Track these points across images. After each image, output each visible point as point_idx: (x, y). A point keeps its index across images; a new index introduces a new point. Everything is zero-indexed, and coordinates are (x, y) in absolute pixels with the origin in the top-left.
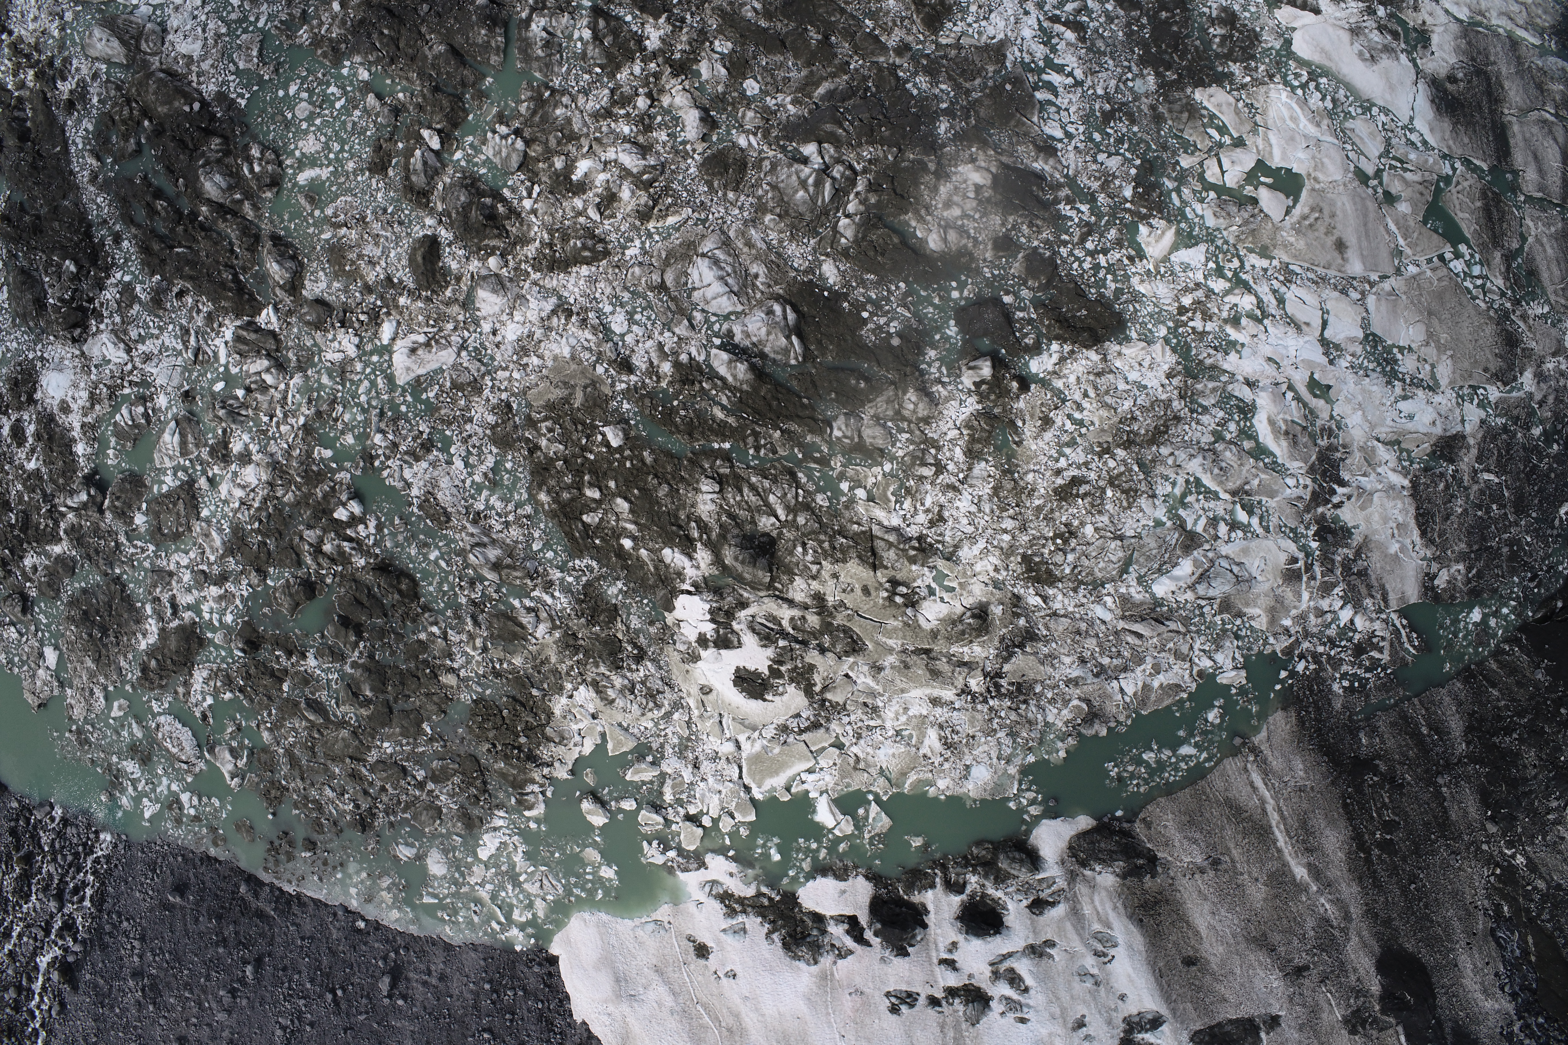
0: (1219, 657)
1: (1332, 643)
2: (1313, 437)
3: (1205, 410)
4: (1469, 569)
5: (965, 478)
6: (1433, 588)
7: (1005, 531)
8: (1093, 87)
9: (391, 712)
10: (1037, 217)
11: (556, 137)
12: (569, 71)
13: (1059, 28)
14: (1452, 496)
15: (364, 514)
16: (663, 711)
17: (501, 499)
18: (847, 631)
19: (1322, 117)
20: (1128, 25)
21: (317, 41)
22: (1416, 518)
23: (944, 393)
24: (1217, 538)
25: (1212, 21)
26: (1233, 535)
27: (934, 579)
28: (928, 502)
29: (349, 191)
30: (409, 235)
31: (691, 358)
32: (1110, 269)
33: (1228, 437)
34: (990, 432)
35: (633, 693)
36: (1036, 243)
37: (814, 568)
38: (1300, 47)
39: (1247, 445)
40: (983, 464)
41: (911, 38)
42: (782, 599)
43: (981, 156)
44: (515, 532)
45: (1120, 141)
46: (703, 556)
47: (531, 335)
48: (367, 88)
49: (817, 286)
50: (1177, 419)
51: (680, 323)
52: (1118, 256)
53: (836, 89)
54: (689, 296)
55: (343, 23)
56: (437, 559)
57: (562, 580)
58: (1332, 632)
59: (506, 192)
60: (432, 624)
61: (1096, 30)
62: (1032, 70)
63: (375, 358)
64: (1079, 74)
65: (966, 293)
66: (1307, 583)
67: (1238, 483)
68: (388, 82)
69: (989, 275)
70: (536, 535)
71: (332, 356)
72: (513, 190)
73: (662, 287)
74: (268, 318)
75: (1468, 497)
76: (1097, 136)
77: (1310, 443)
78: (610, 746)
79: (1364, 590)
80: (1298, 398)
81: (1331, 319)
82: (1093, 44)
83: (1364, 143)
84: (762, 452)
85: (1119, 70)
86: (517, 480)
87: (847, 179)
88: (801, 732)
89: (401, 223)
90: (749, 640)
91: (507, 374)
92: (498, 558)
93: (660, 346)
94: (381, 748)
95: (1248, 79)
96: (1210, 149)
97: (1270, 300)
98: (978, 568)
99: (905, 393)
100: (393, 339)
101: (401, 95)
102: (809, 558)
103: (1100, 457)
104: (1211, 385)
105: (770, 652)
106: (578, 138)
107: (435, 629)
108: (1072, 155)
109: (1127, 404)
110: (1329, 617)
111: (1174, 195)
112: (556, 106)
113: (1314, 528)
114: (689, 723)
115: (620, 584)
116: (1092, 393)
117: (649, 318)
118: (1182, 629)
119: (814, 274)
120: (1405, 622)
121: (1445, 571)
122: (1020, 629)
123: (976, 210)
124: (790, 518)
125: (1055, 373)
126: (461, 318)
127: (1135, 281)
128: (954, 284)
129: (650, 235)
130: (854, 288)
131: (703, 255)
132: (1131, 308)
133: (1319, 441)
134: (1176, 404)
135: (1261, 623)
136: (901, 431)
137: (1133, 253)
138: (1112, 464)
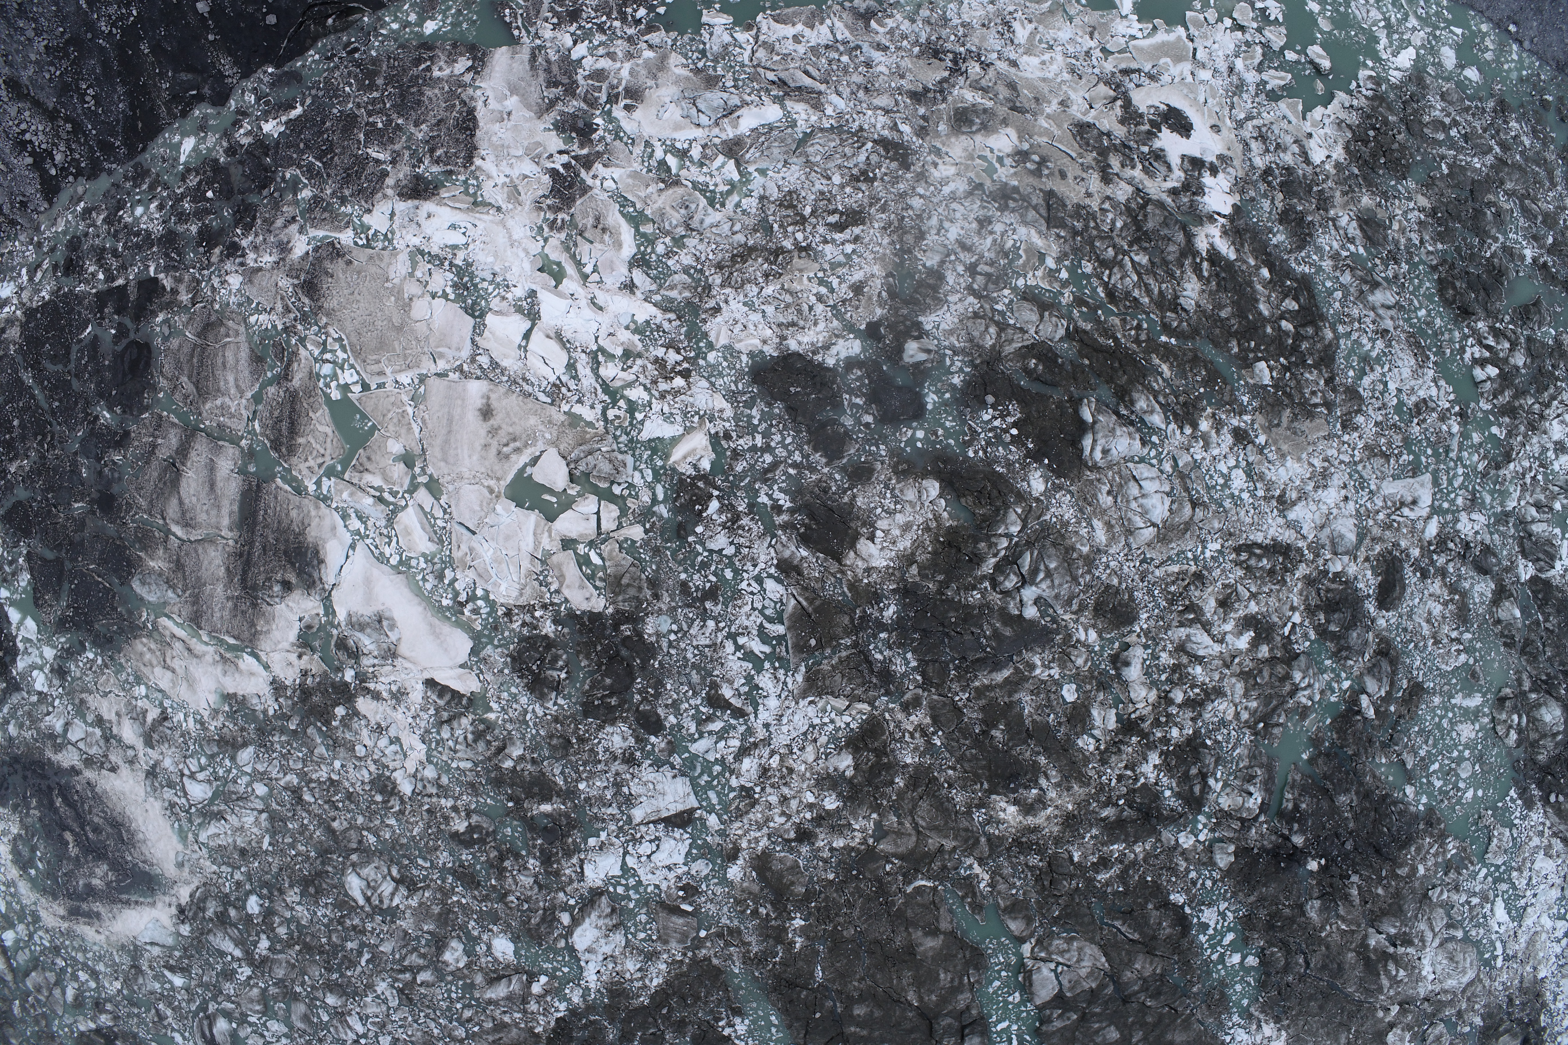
0: (727, 38)
1: (601, 28)
2: (573, 224)
3: (686, 270)
4: (428, 69)
5: (948, 255)
6: (474, 59)
7: (921, 196)
8: (718, 630)
9: (1472, 191)
10: (817, 497)
11: (1263, 678)
12: (1234, 749)
13: (737, 702)
14: (427, 142)
15: (1472, 367)
16: (1255, 122)
17: (1361, 345)
18: (1086, 145)
19: (462, 561)
20: (657, 695)
21: (1441, 838)
22: (476, 126)
23: (953, 340)
24: (704, 147)
25: (557, 687)
26: (686, 146)
27: (996, 171)
28: (989, 240)
29: (1442, 675)
30: (1400, 616)
31: (1181, 428)
32: (752, 430)
33: (668, 240)
34: (916, 291)
35: (1278, 145)
36: (826, 470)
37: (1107, 206)
38: (462, 644)
39: (648, 229)
40: (928, 264)
41: (900, 716)
42: (1138, 189)
43: (860, 572)
44: (1355, 312)
45: (705, 565)
46: (1202, 245)
47: (1316, 488)
48: (1409, 777)
49: (1053, 471)
50: (720, 267)
51: (1186, 465)
52: (741, 441)
53: (990, 672)
54: (1172, 488)
55: (1418, 850)
56: (1420, 309)
57: (1321, 259)
58: (599, 38)
59: (1312, 635)
60: (1432, 253)
61: (695, 694)
62: (780, 659)
63: (1446, 505)
64: (730, 647)
65: (910, 433)
66: (619, 83)
67: (671, 191)
68: (1391, 778)
69: (882, 447)
70: (1337, 304)
71: (1480, 518)
72: (1306, 636)
73: (1194, 505)
74: (1526, 571)
75: (409, 139)
76: (729, 574)
77: (578, 218)
78: (1300, 107)
79: (555, 69)
80: (579, 264)
81: (518, 339)
82: (703, 679)
83: (421, 523)
84: (1135, 323)
85: (682, 645)
86: (1347, 358)
87: (1002, 572)
88: (1139, 71)
89: (1405, 630)
90: (1175, 160)
91: (1342, 457)
92: (1372, 293)
93: (1206, 447)
94: (1483, 165)
95: (538, 614)
96: (604, 541)
97: (584, 369)
98: (952, 170)
99: (994, 346)
100: (1429, 517)
101: (1384, 761)
102: (1110, 216)
103: (809, 245)
104: (674, 294)
105: (1157, 144)
106: (1242, 673)
107: (1430, 248)
108: (763, 558)
109: (769, 290)
110: (601, 51)
111: (661, 497)
112: (1256, 711)
113: (595, 136)
114: (1232, 107)
115: (1274, 241)
116: (805, 308)
117: (1211, 477)
118: (760, 70)
119: (1054, 483)
120: (516, 33)
121: (457, 72)
122: (926, 105)
123: (879, 517)
124: (1120, 257)
125: (837, 336)
126: (1371, 522)
127: (729, 413)
128: (919, 445)
129: (1195, 559)
130: (1018, 461)
131: (1154, 525)
132: (740, 386)
133: (567, 218)
134: (718, 280)
135: (675, 59)
136: (1002, 313)
137: (723, 442)
138: (800, 236)
